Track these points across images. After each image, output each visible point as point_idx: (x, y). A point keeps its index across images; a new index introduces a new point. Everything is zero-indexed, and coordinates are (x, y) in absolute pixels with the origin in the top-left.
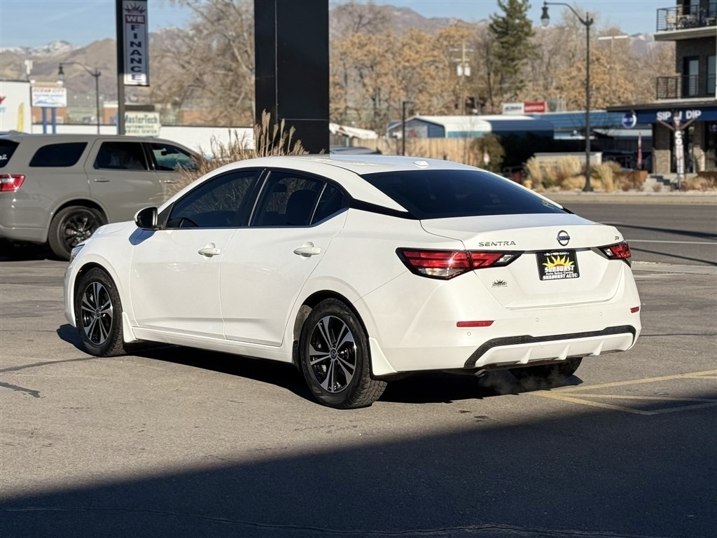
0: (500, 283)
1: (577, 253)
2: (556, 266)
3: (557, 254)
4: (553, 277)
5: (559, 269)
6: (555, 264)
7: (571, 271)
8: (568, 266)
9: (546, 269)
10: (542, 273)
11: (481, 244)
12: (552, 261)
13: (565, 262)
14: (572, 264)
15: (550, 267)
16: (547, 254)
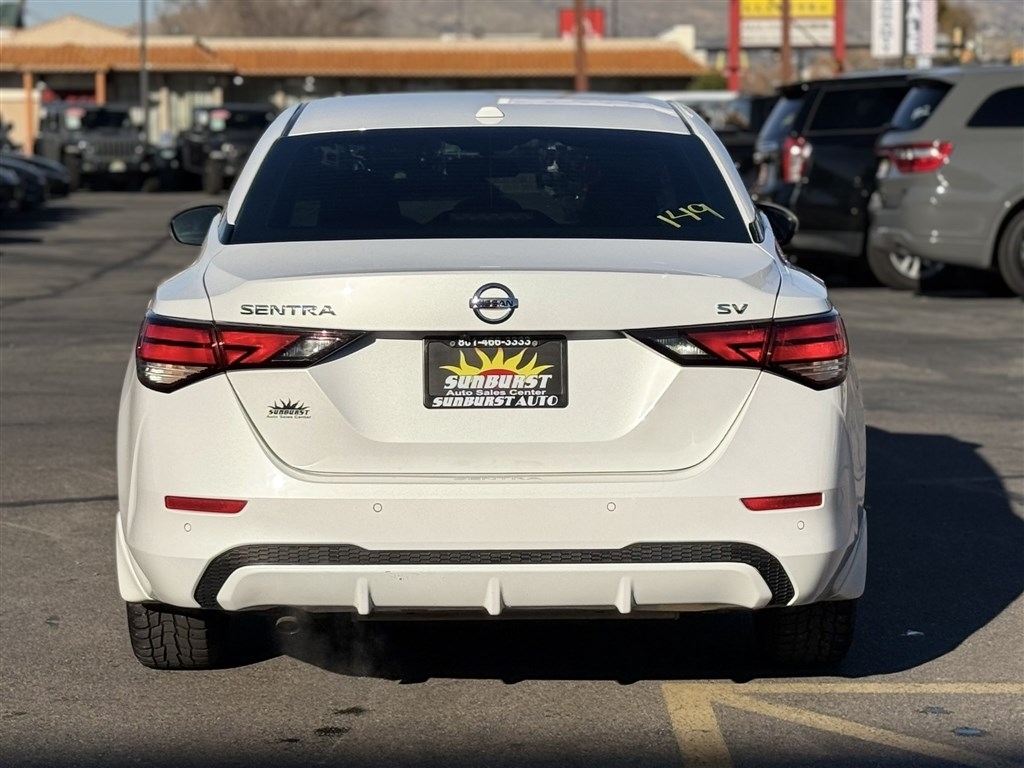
0: (289, 408)
1: (571, 344)
2: (486, 374)
3: (498, 342)
4: (469, 401)
5: (492, 381)
6: (486, 368)
7: (537, 388)
8: (531, 375)
9: (449, 380)
10: (434, 389)
11: (247, 310)
12: (476, 362)
13: (520, 366)
14: (544, 372)
15: (463, 376)
16: (461, 343)
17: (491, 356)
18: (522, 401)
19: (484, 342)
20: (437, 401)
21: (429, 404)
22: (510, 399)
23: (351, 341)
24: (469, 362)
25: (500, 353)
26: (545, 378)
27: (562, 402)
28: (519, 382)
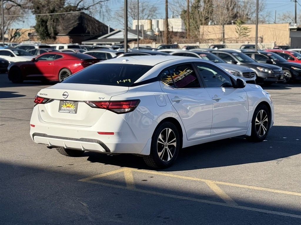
0: (43, 111)
1: (79, 103)
2: (67, 107)
3: (69, 102)
4: (64, 112)
6: (67, 106)
7: (73, 110)
8: (72, 108)
9: (62, 108)
10: (60, 109)
12: (66, 105)
13: (72, 106)
15: (64, 107)
16: (65, 101)
17: (68, 104)
18: (70, 112)
19: (67, 102)
20: (60, 111)
21: (59, 112)
22: (69, 111)
23: (52, 100)
24: (65, 105)
25: (69, 104)
26: (74, 108)
27: (76, 113)
28: (71, 109)
